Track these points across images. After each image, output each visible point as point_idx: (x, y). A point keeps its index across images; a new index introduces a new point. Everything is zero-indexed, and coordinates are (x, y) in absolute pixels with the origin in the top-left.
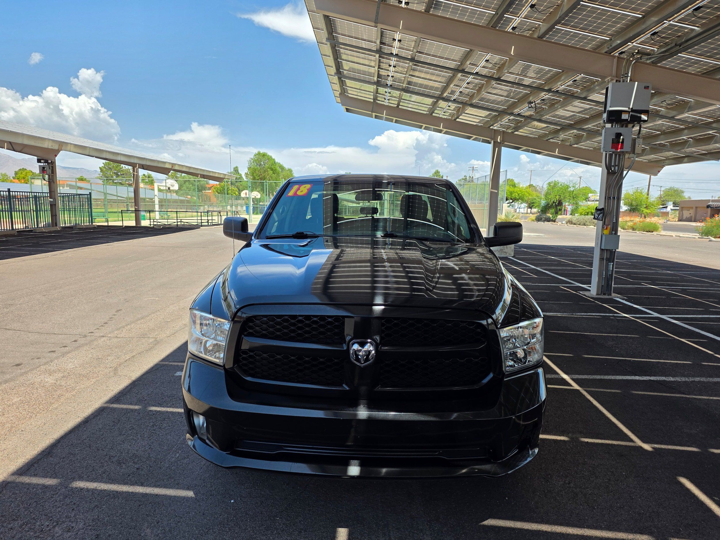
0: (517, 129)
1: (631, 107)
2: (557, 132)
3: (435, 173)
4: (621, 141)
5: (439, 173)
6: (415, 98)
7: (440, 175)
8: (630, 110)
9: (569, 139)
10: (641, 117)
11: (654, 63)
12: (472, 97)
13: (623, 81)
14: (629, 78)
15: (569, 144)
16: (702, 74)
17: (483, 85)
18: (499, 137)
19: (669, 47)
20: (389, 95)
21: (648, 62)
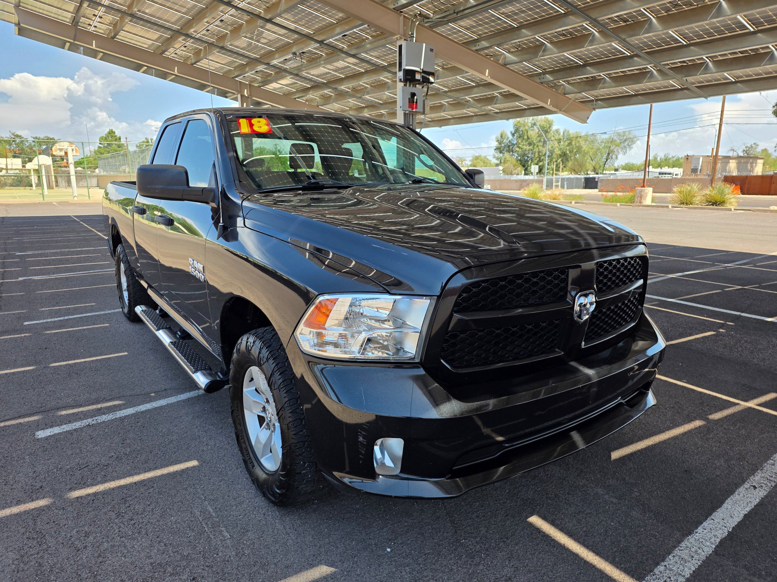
0: (266, 82)
1: (422, 68)
2: (306, 90)
3: (109, 133)
4: (415, 101)
5: (115, 133)
6: (138, 29)
7: (116, 136)
8: (421, 71)
9: (316, 99)
10: (429, 79)
11: (431, 28)
12: (223, 37)
13: (411, 41)
14: (414, 39)
15: (316, 104)
16: (463, 43)
17: (242, 25)
18: (246, 90)
19: (448, 13)
20: (99, 20)
21: (426, 25)
